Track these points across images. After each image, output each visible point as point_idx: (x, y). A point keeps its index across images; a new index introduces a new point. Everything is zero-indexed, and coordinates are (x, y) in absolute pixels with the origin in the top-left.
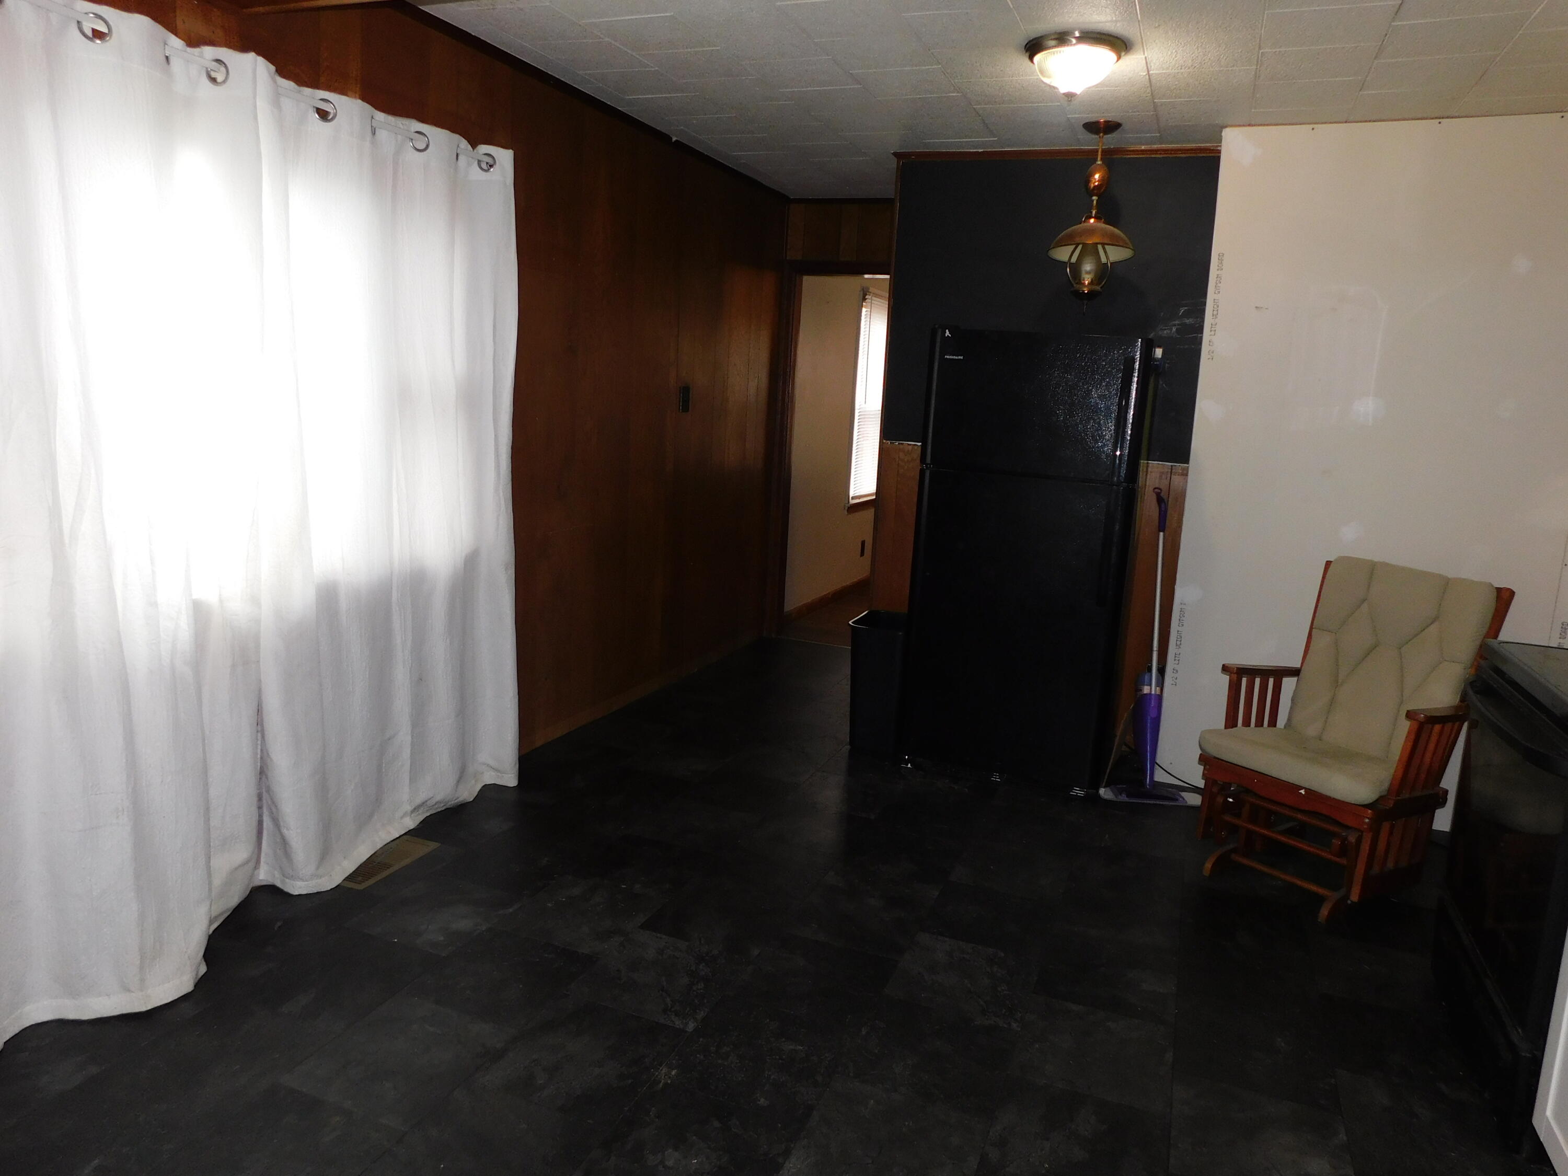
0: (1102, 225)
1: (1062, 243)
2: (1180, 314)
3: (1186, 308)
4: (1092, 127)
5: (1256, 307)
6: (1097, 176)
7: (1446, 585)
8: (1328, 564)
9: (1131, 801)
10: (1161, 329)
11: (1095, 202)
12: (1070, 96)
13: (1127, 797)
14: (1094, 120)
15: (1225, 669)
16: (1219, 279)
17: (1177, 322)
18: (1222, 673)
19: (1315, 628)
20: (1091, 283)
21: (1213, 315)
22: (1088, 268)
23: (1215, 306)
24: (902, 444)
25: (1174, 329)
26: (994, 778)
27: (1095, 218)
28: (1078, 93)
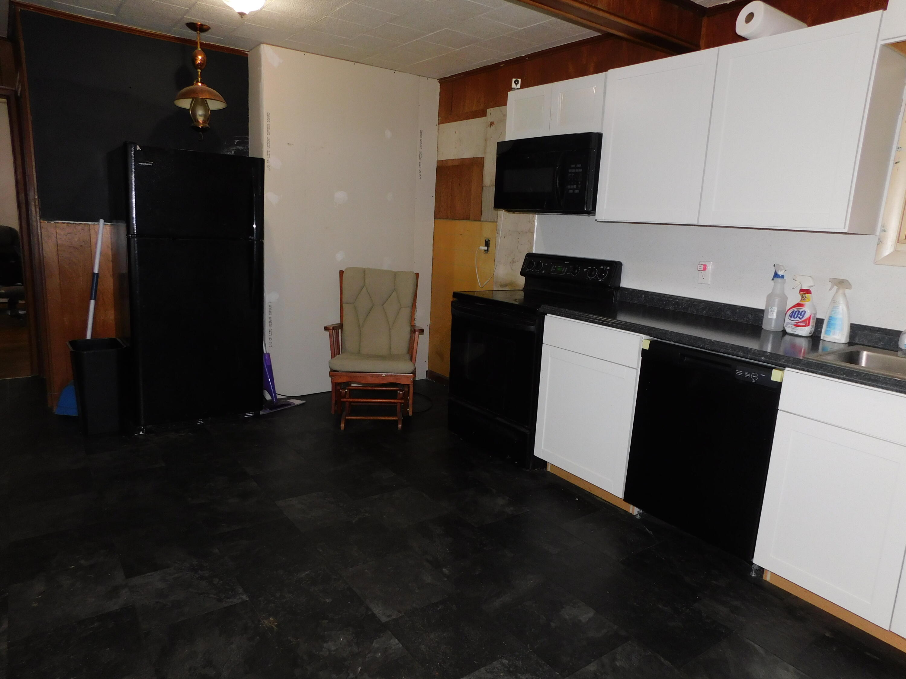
0: (205, 87)
1: (185, 96)
2: (235, 143)
3: (238, 140)
4: (192, 26)
5: (288, 144)
6: (200, 57)
7: (395, 275)
8: (342, 273)
9: (272, 411)
10: (226, 152)
11: (199, 73)
12: (242, 14)
13: (270, 410)
14: (195, 22)
15: (326, 329)
16: (268, 127)
17: (234, 148)
18: (325, 331)
19: (344, 303)
20: (204, 122)
21: (268, 146)
22: (200, 113)
23: (268, 142)
24: (57, 223)
25: (233, 152)
26: (199, 422)
27: (201, 82)
28: (247, 13)
